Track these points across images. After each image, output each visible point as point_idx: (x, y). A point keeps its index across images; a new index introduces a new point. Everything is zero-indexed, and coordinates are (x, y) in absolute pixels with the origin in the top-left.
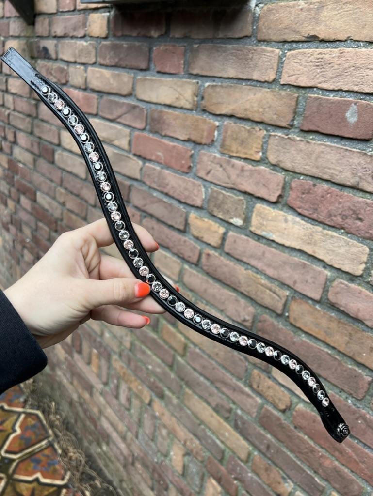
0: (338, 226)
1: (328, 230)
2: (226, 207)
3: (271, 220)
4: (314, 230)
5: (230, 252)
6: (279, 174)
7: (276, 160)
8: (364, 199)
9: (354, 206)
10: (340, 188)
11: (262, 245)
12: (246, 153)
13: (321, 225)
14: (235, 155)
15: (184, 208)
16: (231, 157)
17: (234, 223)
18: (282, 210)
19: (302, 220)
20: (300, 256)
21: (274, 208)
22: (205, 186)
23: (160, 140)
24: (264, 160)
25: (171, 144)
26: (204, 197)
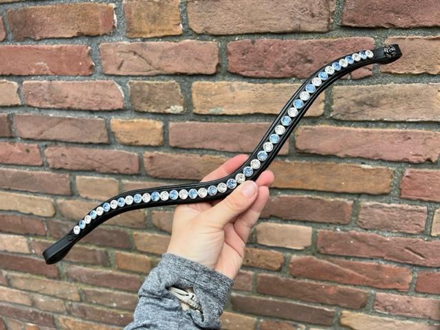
0: (288, 76)
1: (279, 83)
2: (157, 97)
3: (214, 95)
4: (265, 88)
5: (177, 144)
6: (210, 42)
7: (202, 28)
8: (308, 41)
9: (300, 50)
10: (280, 37)
11: (213, 123)
12: (163, 31)
13: (271, 81)
14: (149, 36)
15: (100, 117)
16: (144, 40)
17: (171, 112)
18: (224, 79)
19: (249, 82)
20: (256, 120)
21: (214, 81)
22: (120, 84)
23: (36, 46)
24: (187, 32)
25: (54, 46)
26: (123, 96)
